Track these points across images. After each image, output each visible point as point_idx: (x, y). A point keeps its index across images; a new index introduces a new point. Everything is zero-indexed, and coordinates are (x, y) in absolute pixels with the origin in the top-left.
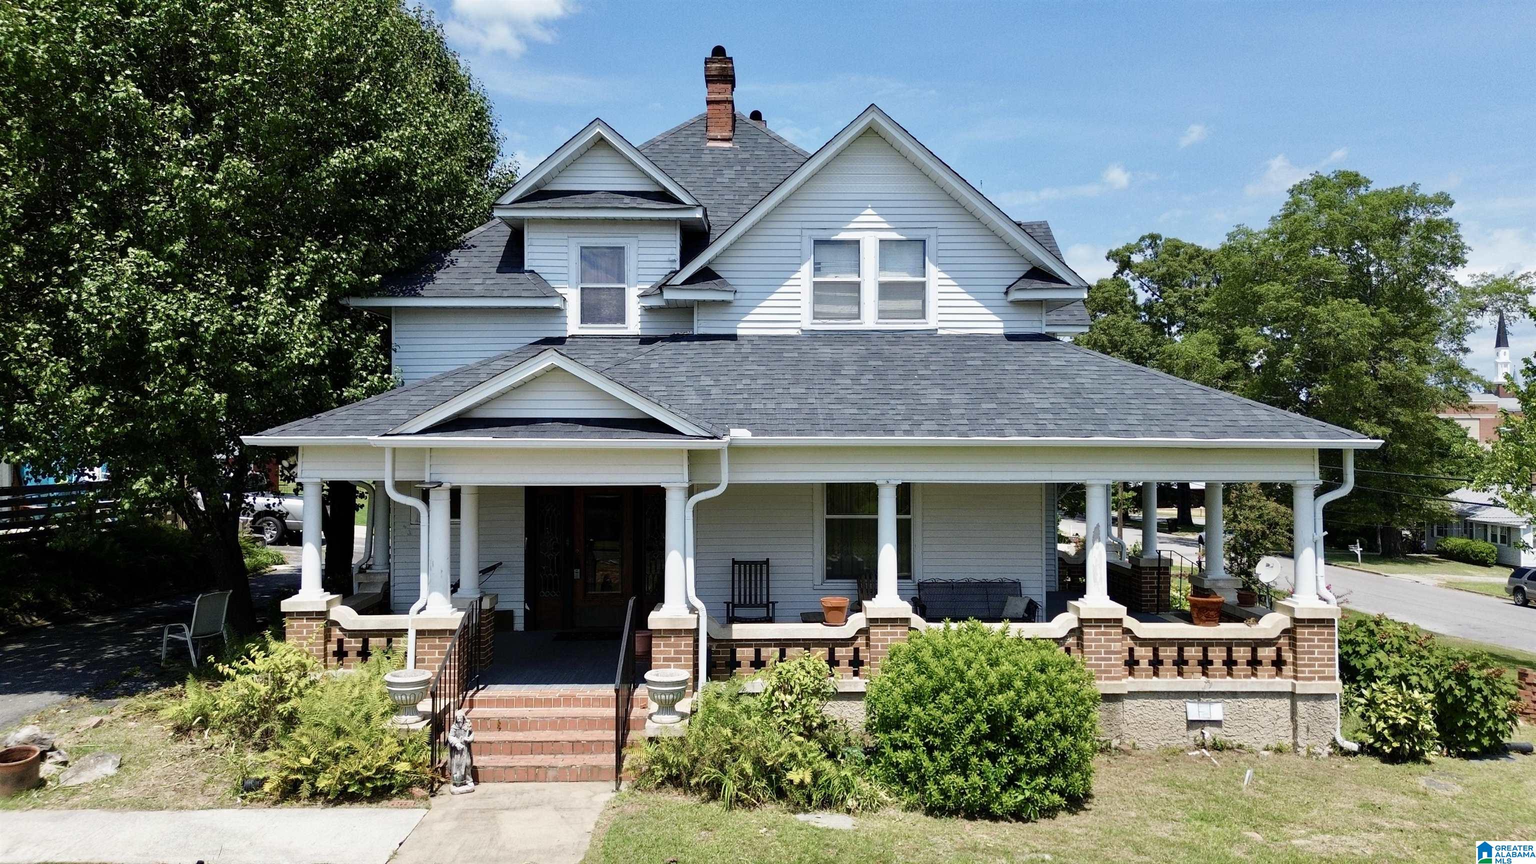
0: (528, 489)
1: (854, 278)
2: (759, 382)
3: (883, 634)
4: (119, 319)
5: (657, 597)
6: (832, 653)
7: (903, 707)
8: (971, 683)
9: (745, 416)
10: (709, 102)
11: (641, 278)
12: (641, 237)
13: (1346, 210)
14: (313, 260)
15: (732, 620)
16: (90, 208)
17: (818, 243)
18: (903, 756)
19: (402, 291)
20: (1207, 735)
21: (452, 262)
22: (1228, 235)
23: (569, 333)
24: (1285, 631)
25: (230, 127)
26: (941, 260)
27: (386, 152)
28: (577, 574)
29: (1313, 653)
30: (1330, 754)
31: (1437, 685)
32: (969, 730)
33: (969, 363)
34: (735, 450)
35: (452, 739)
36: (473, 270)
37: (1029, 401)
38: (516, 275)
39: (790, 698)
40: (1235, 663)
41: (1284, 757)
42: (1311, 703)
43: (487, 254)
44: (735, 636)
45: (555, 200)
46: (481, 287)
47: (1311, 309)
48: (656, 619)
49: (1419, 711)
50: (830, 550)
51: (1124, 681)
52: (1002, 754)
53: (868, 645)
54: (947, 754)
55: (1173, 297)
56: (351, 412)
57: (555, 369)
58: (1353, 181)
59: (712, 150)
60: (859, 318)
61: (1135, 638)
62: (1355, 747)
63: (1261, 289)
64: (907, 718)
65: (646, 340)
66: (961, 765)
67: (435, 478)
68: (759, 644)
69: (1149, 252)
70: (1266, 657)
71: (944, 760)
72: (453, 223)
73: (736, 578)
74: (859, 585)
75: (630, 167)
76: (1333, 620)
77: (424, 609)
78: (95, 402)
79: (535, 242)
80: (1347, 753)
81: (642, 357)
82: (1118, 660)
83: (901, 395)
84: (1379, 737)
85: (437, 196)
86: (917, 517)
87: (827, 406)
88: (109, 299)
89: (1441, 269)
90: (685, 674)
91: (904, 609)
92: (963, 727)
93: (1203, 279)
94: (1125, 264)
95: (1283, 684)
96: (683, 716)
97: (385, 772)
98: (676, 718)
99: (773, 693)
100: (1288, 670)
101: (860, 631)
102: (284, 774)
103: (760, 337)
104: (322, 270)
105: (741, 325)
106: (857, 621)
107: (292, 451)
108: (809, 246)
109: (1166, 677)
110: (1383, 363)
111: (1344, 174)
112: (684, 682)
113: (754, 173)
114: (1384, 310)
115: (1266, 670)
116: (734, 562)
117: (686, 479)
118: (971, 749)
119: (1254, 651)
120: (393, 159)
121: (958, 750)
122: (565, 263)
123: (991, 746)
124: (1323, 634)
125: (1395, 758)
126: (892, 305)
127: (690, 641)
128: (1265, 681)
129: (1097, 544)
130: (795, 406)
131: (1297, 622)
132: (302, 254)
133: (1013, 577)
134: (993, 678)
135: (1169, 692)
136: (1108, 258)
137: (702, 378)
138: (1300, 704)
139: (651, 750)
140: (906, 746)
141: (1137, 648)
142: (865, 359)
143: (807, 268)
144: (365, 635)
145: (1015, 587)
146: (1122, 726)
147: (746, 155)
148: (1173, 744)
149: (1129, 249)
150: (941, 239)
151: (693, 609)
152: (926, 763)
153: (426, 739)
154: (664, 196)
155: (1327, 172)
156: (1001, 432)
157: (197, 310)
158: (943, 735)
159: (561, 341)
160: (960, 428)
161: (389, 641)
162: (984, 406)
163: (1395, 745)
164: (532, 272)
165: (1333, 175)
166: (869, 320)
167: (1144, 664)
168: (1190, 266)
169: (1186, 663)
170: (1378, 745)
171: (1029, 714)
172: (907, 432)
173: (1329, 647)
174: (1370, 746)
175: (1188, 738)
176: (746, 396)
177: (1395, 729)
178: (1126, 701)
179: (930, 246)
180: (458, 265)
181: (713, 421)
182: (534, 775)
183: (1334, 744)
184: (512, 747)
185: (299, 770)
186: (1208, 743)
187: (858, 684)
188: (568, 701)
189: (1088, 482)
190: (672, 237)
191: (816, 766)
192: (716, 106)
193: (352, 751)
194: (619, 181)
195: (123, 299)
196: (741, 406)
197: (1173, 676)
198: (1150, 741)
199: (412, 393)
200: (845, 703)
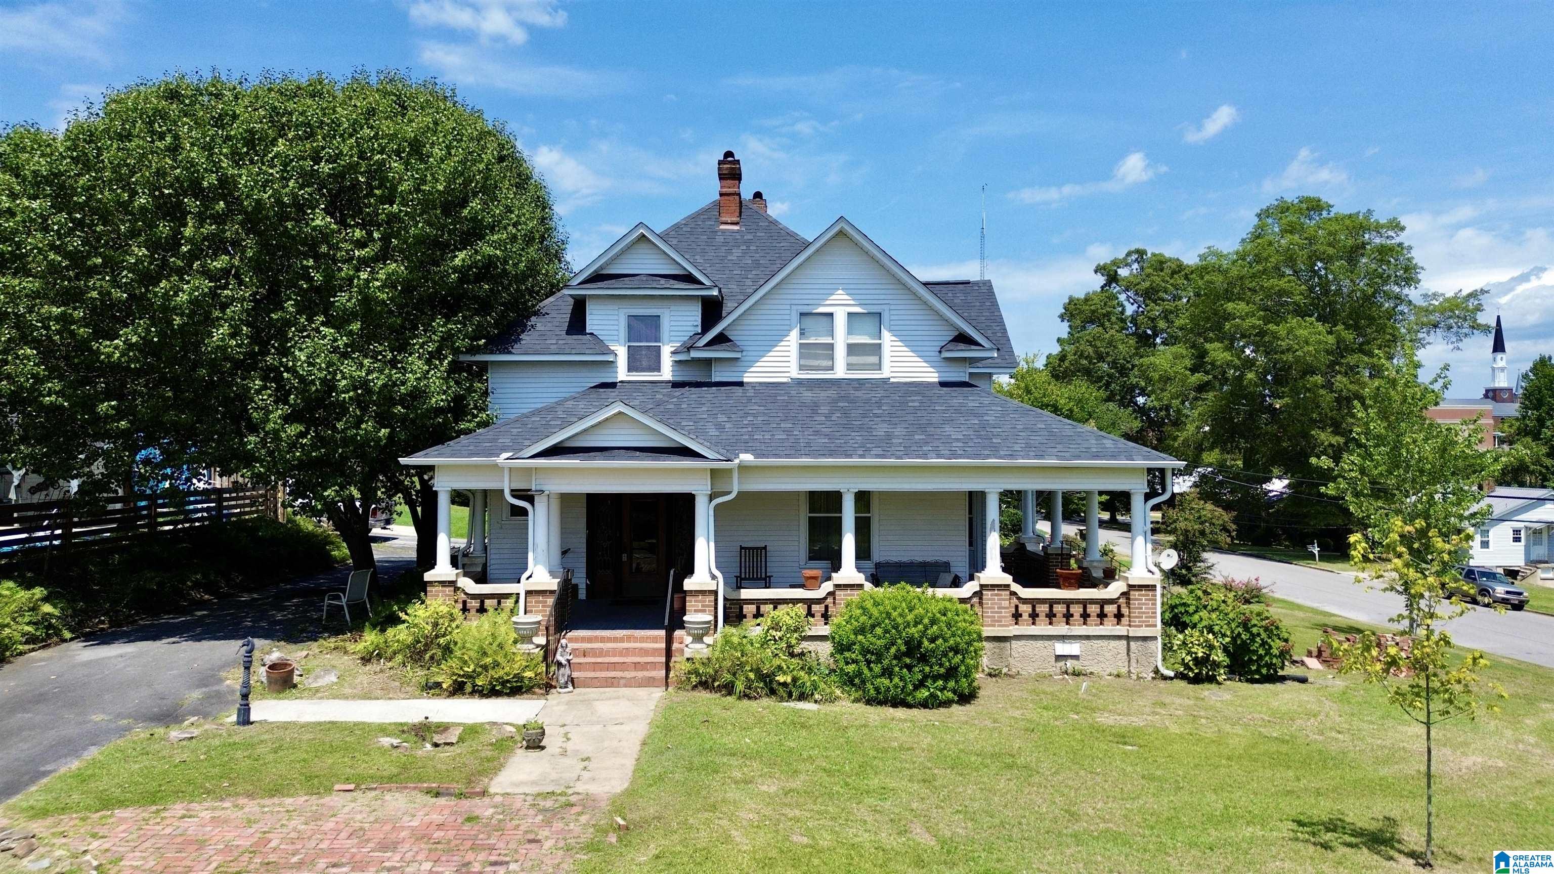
0: (588, 495)
1: (828, 340)
2: (759, 418)
3: (845, 595)
4: (320, 378)
5: (689, 569)
6: (809, 608)
7: (853, 637)
8: (894, 620)
9: (749, 445)
10: (721, 195)
11: (672, 338)
12: (673, 308)
13: (1305, 235)
14: (442, 332)
15: (739, 587)
16: (295, 300)
17: (802, 314)
18: (851, 668)
19: (498, 350)
20: (1068, 664)
21: (532, 326)
22: (1199, 256)
23: (619, 379)
24: (1123, 594)
25: (385, 239)
26: (893, 328)
27: (489, 250)
28: (625, 557)
29: (1141, 608)
30: (1153, 678)
31: (1232, 632)
32: (893, 650)
33: (910, 404)
34: (743, 468)
35: (559, 657)
36: (548, 333)
37: (948, 433)
38: (580, 337)
39: (779, 634)
40: (1089, 616)
41: (1121, 679)
42: (1140, 643)
43: (557, 320)
44: (743, 597)
45: (610, 282)
46: (555, 346)
47: (1272, 327)
48: (689, 584)
49: (1211, 647)
50: (812, 540)
51: (1011, 628)
52: (914, 666)
53: (834, 603)
54: (879, 665)
55: (1157, 311)
56: (471, 440)
57: (620, 413)
58: (1314, 206)
59: (724, 231)
60: (833, 370)
61: (1019, 598)
62: (1172, 674)
63: (1230, 306)
64: (855, 644)
65: (676, 385)
66: (887, 672)
67: (538, 488)
68: (759, 602)
69: (1135, 266)
70: (1110, 612)
71: (877, 669)
72: (532, 297)
73: (743, 560)
74: (832, 564)
75: (664, 256)
76: (1155, 586)
77: (530, 576)
78: (302, 435)
79: (594, 312)
80: (1165, 678)
81: (675, 400)
82: (1008, 613)
83: (861, 428)
84: (1187, 666)
85: (522, 278)
86: (876, 515)
87: (806, 437)
88: (313, 365)
89: (1397, 289)
90: (710, 618)
91: (860, 578)
92: (889, 648)
93: (1184, 294)
94: (1112, 278)
95: (1121, 630)
96: (708, 646)
97: (519, 678)
98: (704, 646)
99: (768, 630)
100: (1125, 620)
101: (829, 594)
102: (454, 678)
103: (760, 383)
104: (448, 338)
105: (746, 375)
106: (827, 587)
107: (431, 468)
108: (795, 317)
109: (1040, 625)
110: (1339, 377)
111: (1308, 200)
112: (709, 622)
113: (756, 251)
114: (1340, 327)
115: (1110, 621)
116: (741, 548)
117: (710, 488)
118: (894, 662)
119: (1102, 608)
120: (496, 256)
121: (886, 662)
122: (616, 327)
123: (908, 661)
124: (1148, 595)
125: (1197, 680)
126: (855, 359)
127: (712, 598)
128: (1109, 628)
129: (993, 533)
130: (784, 437)
131: (1131, 587)
132: (433, 327)
133: (945, 559)
134: (910, 617)
135: (1042, 636)
136: (1096, 272)
137: (719, 416)
138: (1132, 643)
139: (688, 666)
140: (854, 661)
141: (1020, 606)
142: (835, 401)
143: (794, 334)
144: (482, 598)
145: (945, 566)
146: (1009, 659)
147: (749, 237)
148: (1045, 671)
149: (1116, 263)
150: (892, 312)
151: (714, 577)
152: (866, 671)
153: (541, 659)
154: (689, 278)
155: (1291, 198)
156: (925, 456)
157: (369, 372)
158: (877, 654)
159: (613, 385)
160: (898, 453)
161: (499, 603)
162: (917, 437)
163: (1196, 671)
164: (592, 334)
165: (1296, 201)
166: (840, 371)
167: (1025, 616)
168: (1172, 281)
169: (1055, 616)
170: (1186, 672)
171: (933, 640)
172: (861, 456)
173: (1153, 604)
174: (1181, 673)
175: (1054, 668)
176: (750, 429)
177: (1196, 660)
178: (1013, 642)
179: (885, 317)
180: (537, 329)
181: (727, 448)
182: (611, 683)
183: (1156, 671)
184: (595, 666)
185: (463, 676)
186: (1070, 671)
187: (825, 630)
188: (629, 639)
189: (987, 491)
190: (693, 308)
191: (795, 673)
192: (726, 198)
193: (496, 664)
194: (657, 266)
195: (323, 365)
196: (747, 437)
197: (1045, 625)
198: (1029, 670)
199: (511, 426)
200: (819, 643)
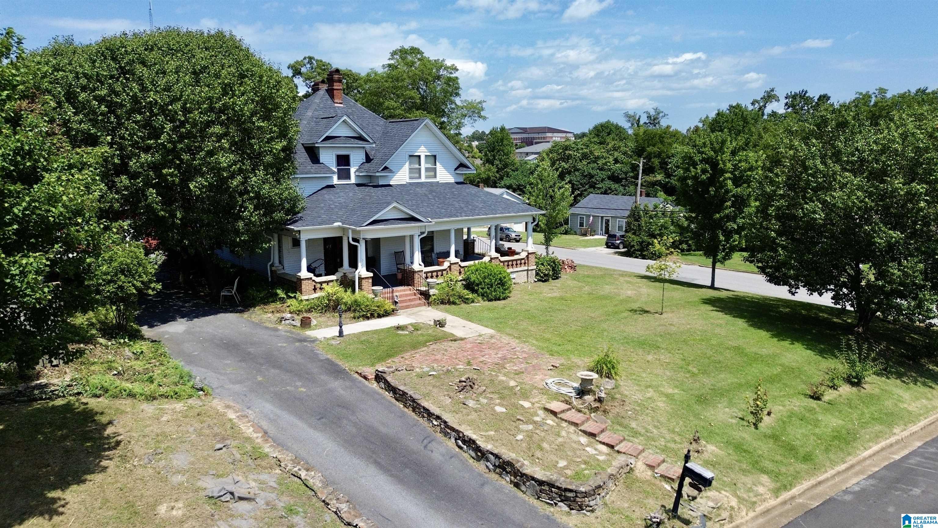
1: (419, 167)
3: (454, 267)
11: (355, 165)
12: (355, 152)
17: (410, 156)
23: (334, 184)
24: (526, 256)
26: (440, 161)
29: (531, 260)
30: (534, 282)
31: (549, 264)
33: (455, 193)
36: (304, 163)
38: (317, 165)
40: (517, 264)
43: (303, 156)
45: (332, 140)
46: (307, 170)
48: (416, 269)
49: (549, 270)
53: (450, 270)
60: (420, 178)
62: (537, 280)
65: (358, 185)
67: (363, 237)
75: (351, 127)
77: (360, 272)
79: (323, 153)
81: (357, 191)
87: (437, 209)
91: (457, 260)
95: (526, 268)
100: (526, 265)
101: (448, 267)
103: (397, 185)
105: (391, 182)
106: (447, 264)
108: (407, 157)
115: (523, 265)
117: (419, 232)
119: (521, 261)
122: (332, 160)
124: (533, 256)
125: (545, 281)
126: (429, 174)
128: (523, 268)
130: (430, 210)
131: (529, 253)
143: (407, 164)
144: (321, 283)
147: (350, 111)
150: (439, 155)
151: (420, 265)
154: (361, 138)
159: (332, 186)
161: (328, 284)
162: (469, 207)
163: (545, 278)
164: (322, 163)
166: (423, 179)
177: (545, 275)
179: (437, 157)
182: (408, 307)
188: (404, 290)
190: (363, 151)
194: (347, 132)
